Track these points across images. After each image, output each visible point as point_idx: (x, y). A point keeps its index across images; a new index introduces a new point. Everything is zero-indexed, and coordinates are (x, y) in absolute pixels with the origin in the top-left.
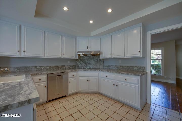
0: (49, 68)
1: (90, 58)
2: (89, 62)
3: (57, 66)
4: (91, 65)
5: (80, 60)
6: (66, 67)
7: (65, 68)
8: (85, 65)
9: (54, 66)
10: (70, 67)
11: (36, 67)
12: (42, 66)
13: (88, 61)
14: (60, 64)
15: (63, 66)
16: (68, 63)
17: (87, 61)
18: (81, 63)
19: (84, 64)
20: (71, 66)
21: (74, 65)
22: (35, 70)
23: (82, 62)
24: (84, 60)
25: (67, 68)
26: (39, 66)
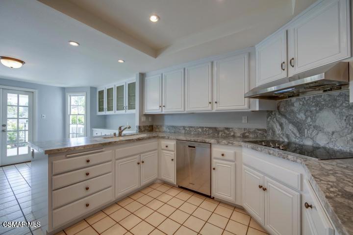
0: (201, 131)
1: (317, 105)
2: (309, 120)
3: (215, 128)
4: (320, 134)
5: (280, 113)
6: (234, 133)
7: (232, 134)
8: (295, 131)
9: (210, 128)
10: (247, 134)
11: (184, 127)
12: (192, 127)
13: (306, 118)
14: (220, 125)
15: (227, 129)
16: (243, 121)
17: (301, 116)
18: (281, 125)
19: (291, 127)
20: (249, 132)
21: (259, 130)
22: (183, 131)
23: (283, 120)
24: (293, 111)
25: (238, 134)
26: (188, 127)
